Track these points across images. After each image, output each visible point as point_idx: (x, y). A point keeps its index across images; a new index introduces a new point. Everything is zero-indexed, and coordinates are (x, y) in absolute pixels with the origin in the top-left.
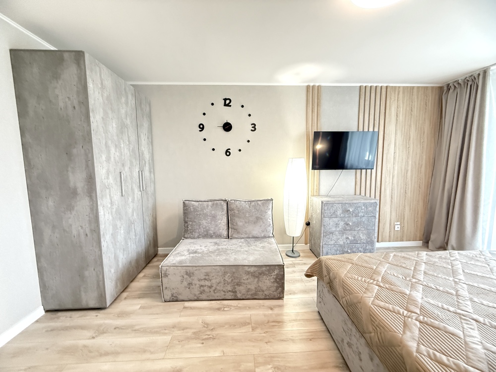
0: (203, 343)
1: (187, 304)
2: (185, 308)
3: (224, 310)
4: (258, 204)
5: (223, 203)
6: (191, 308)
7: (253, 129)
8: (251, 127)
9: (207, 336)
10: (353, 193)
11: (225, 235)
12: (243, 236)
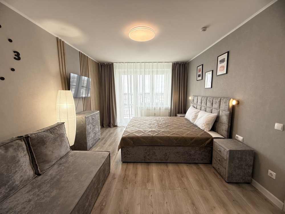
3: (104, 206)
4: (57, 130)
7: (17, 57)
8: (13, 55)
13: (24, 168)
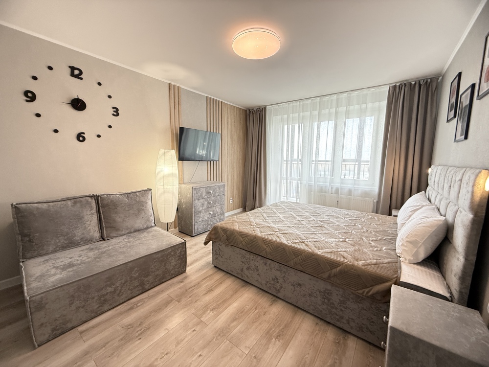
0: (140, 339)
1: (81, 328)
2: (82, 332)
3: (138, 307)
4: (137, 195)
5: (90, 199)
6: (93, 327)
7: (115, 114)
8: (112, 111)
9: (139, 332)
10: (207, 180)
11: (97, 238)
12: (123, 232)
13: (87, 226)
